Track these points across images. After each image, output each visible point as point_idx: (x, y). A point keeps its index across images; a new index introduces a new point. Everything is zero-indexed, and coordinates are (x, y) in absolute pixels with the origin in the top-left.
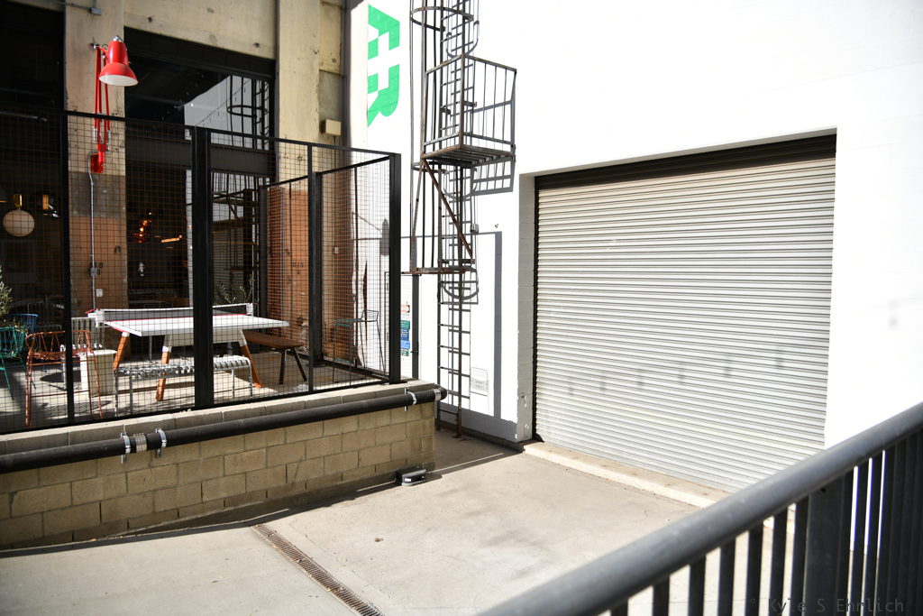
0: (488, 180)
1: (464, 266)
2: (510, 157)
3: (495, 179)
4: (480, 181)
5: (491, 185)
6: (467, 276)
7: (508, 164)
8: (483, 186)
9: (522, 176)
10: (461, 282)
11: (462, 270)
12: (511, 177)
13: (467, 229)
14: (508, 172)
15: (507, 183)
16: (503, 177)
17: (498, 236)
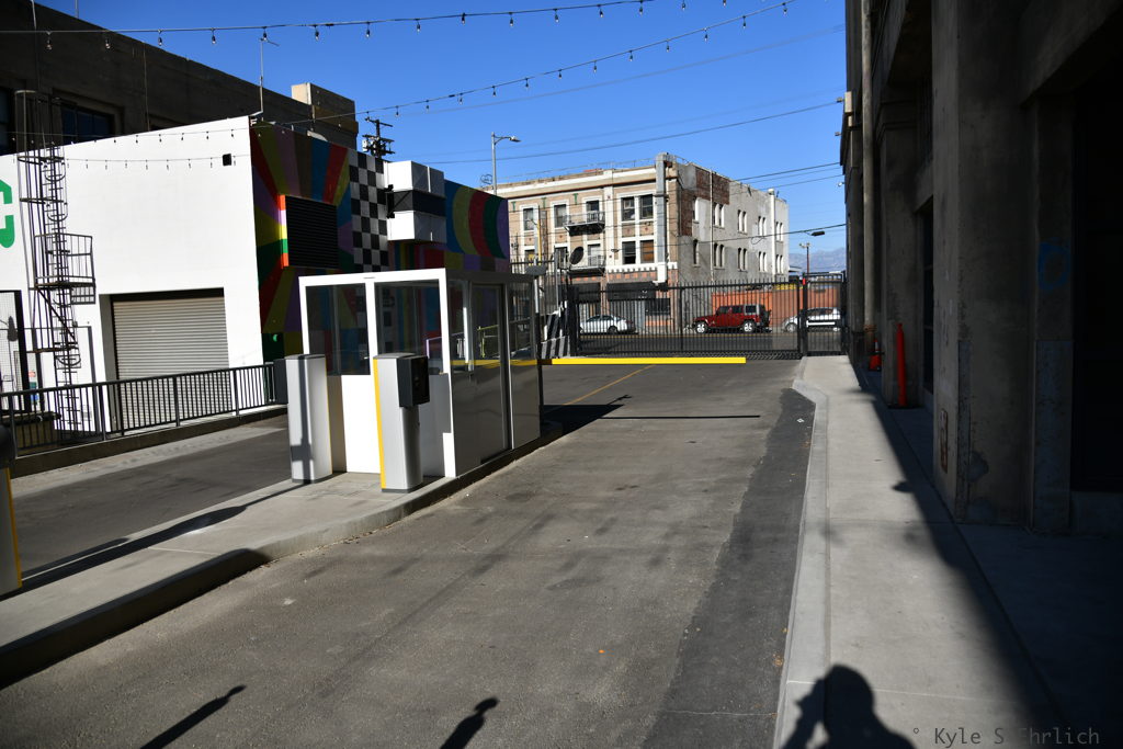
0: (80, 296)
1: (69, 346)
2: (93, 285)
3: (85, 296)
4: (76, 296)
5: (83, 299)
6: (73, 352)
7: (92, 288)
8: (78, 300)
9: (100, 296)
10: (68, 355)
11: (69, 349)
12: (94, 296)
13: (69, 324)
14: (92, 293)
15: (92, 299)
16: (89, 296)
17: (90, 328)
